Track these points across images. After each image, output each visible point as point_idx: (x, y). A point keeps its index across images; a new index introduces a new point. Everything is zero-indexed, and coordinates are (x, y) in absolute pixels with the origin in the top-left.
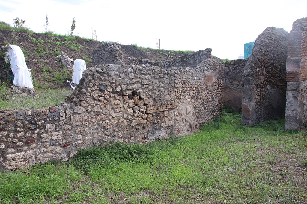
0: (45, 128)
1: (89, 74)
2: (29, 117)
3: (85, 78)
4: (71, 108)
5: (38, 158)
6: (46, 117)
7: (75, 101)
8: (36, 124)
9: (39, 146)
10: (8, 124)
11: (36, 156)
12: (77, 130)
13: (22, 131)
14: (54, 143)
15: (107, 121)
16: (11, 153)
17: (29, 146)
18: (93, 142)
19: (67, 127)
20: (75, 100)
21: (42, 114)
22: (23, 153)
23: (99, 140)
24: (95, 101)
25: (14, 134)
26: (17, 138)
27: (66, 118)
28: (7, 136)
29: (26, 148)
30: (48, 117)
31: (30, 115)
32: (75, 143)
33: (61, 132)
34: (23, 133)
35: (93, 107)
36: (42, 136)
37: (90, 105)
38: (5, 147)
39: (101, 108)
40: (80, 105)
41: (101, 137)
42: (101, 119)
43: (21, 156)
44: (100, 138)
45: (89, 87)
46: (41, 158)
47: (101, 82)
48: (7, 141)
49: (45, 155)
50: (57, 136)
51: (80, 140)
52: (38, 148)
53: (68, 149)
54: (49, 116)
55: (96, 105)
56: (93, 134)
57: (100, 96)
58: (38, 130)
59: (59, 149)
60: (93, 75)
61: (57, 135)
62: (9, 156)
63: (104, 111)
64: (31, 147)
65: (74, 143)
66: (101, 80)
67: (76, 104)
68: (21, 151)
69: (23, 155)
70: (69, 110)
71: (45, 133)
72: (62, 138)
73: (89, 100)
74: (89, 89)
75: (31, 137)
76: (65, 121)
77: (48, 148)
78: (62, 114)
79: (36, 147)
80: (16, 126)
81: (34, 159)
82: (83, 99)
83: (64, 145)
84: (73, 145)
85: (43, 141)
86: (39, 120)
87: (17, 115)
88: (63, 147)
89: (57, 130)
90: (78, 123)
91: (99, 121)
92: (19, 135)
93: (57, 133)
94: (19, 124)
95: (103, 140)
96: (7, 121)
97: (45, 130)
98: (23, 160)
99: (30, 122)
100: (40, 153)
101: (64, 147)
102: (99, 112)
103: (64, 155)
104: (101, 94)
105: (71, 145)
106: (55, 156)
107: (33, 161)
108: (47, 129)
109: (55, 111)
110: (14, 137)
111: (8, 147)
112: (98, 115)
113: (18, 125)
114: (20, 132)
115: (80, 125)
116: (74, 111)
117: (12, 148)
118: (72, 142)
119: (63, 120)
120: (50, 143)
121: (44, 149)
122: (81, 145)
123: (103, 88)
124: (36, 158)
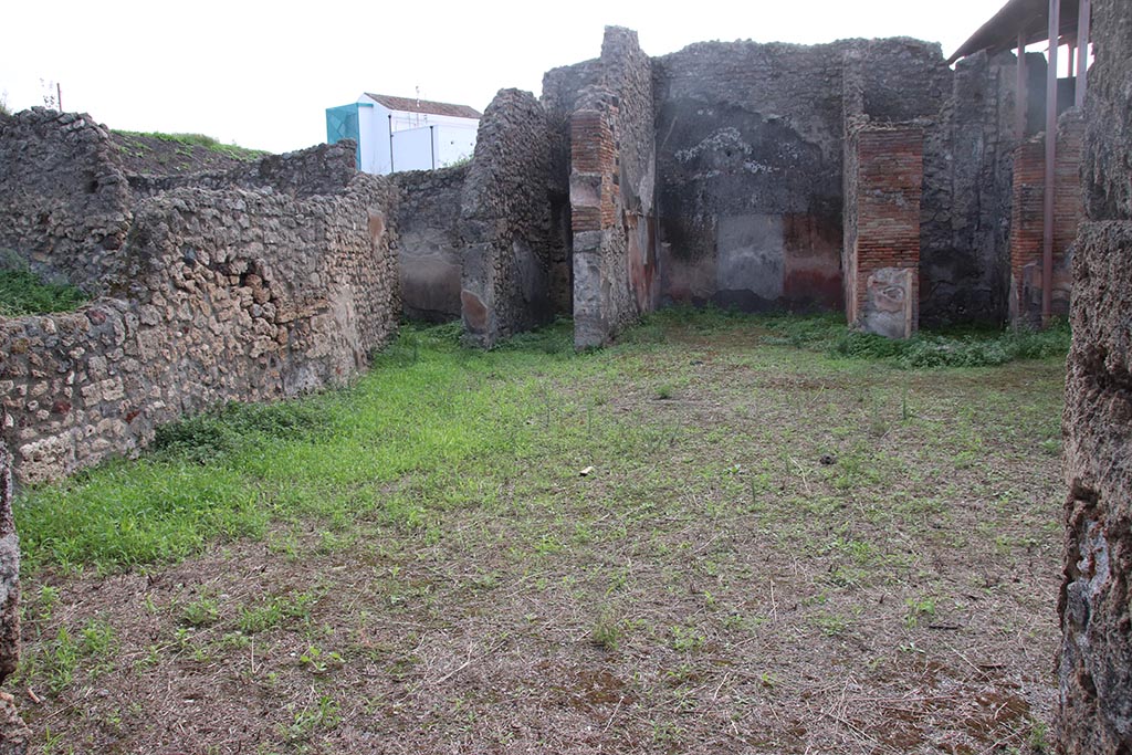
0: (87, 368)
1: (160, 215)
2: (53, 337)
3: (151, 228)
4: (134, 310)
5: (82, 454)
6: (87, 338)
7: (137, 292)
8: (68, 358)
9: (80, 419)
10: (13, 357)
11: (77, 447)
12: (150, 371)
13: (44, 378)
14: (109, 410)
15: (206, 347)
16: (29, 441)
17: (61, 419)
18: (182, 404)
19: (131, 364)
20: (138, 289)
21: (77, 330)
22: (53, 439)
23: (193, 398)
24: (180, 292)
25: (28, 388)
26: (37, 398)
27: (127, 339)
28: (16, 394)
29: (56, 424)
30: (90, 338)
31: (53, 334)
32: (149, 408)
33: (120, 379)
34: (45, 382)
35: (176, 307)
36: (83, 389)
37: (170, 302)
38: (15, 423)
39: (192, 312)
40: (151, 303)
41: (196, 390)
42: (194, 339)
43: (50, 447)
44: (194, 392)
45: (164, 251)
46: (88, 452)
47: (187, 239)
48: (16, 408)
49: (95, 445)
50: (112, 391)
51: (158, 399)
52: (79, 426)
53: (137, 426)
54: (91, 335)
55: (183, 300)
56: (180, 382)
57: (187, 277)
58: (73, 374)
59: (119, 426)
60: (169, 219)
61: (112, 389)
62: (27, 448)
63: (197, 318)
64: (65, 424)
65: (147, 410)
66: (186, 231)
67: (141, 300)
68: (46, 434)
69: (53, 446)
70: (131, 316)
71: (88, 381)
72: (123, 395)
73: (168, 287)
74: (164, 257)
75: (62, 393)
76: (126, 346)
77: (99, 424)
78: (120, 328)
79: (76, 424)
80: (31, 364)
81: (72, 455)
82: (156, 287)
83: (129, 415)
84: (145, 413)
85: (87, 404)
86: (74, 346)
87: (29, 334)
88: (126, 420)
89: (112, 373)
90: (152, 353)
91: (190, 346)
92: (40, 388)
93: (112, 383)
94: (36, 359)
95: (201, 400)
96: (12, 351)
97: (88, 374)
98: (54, 459)
99: (57, 354)
100: (85, 438)
101: (129, 419)
102: (187, 321)
103: (131, 443)
104: (188, 271)
105: (141, 414)
106: (114, 447)
107: (72, 461)
108: (91, 371)
109: (103, 321)
110: (29, 397)
111: (21, 424)
112: (186, 331)
113: (35, 361)
114: (38, 380)
115: (155, 360)
116: (139, 319)
117: (29, 425)
118: (142, 407)
119: (121, 346)
120: (101, 410)
121: (91, 426)
122: (160, 412)
123: (191, 254)
124: (77, 453)
